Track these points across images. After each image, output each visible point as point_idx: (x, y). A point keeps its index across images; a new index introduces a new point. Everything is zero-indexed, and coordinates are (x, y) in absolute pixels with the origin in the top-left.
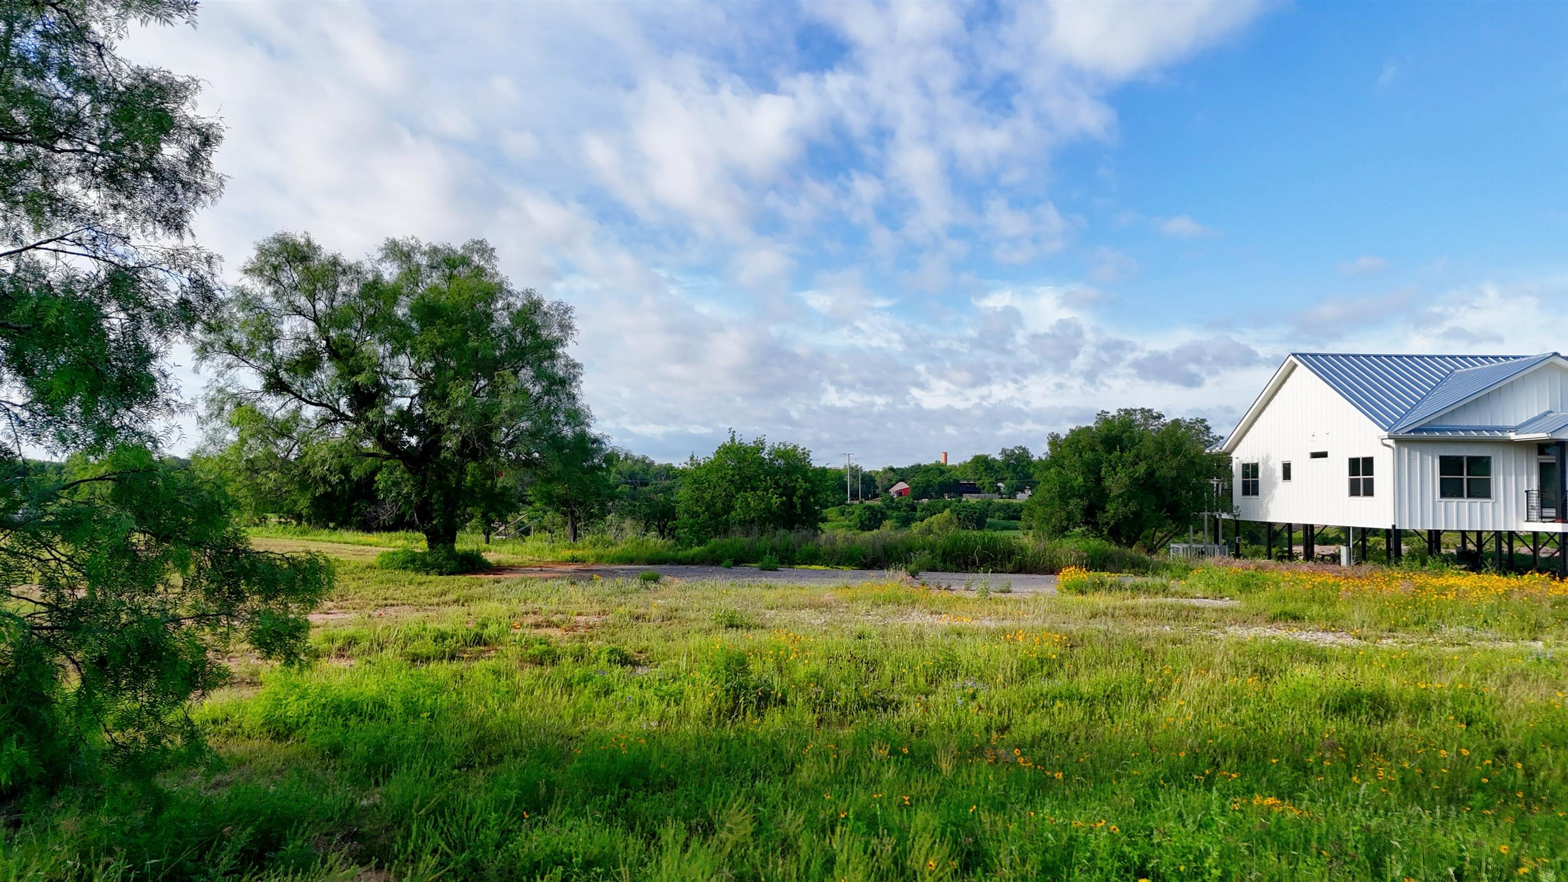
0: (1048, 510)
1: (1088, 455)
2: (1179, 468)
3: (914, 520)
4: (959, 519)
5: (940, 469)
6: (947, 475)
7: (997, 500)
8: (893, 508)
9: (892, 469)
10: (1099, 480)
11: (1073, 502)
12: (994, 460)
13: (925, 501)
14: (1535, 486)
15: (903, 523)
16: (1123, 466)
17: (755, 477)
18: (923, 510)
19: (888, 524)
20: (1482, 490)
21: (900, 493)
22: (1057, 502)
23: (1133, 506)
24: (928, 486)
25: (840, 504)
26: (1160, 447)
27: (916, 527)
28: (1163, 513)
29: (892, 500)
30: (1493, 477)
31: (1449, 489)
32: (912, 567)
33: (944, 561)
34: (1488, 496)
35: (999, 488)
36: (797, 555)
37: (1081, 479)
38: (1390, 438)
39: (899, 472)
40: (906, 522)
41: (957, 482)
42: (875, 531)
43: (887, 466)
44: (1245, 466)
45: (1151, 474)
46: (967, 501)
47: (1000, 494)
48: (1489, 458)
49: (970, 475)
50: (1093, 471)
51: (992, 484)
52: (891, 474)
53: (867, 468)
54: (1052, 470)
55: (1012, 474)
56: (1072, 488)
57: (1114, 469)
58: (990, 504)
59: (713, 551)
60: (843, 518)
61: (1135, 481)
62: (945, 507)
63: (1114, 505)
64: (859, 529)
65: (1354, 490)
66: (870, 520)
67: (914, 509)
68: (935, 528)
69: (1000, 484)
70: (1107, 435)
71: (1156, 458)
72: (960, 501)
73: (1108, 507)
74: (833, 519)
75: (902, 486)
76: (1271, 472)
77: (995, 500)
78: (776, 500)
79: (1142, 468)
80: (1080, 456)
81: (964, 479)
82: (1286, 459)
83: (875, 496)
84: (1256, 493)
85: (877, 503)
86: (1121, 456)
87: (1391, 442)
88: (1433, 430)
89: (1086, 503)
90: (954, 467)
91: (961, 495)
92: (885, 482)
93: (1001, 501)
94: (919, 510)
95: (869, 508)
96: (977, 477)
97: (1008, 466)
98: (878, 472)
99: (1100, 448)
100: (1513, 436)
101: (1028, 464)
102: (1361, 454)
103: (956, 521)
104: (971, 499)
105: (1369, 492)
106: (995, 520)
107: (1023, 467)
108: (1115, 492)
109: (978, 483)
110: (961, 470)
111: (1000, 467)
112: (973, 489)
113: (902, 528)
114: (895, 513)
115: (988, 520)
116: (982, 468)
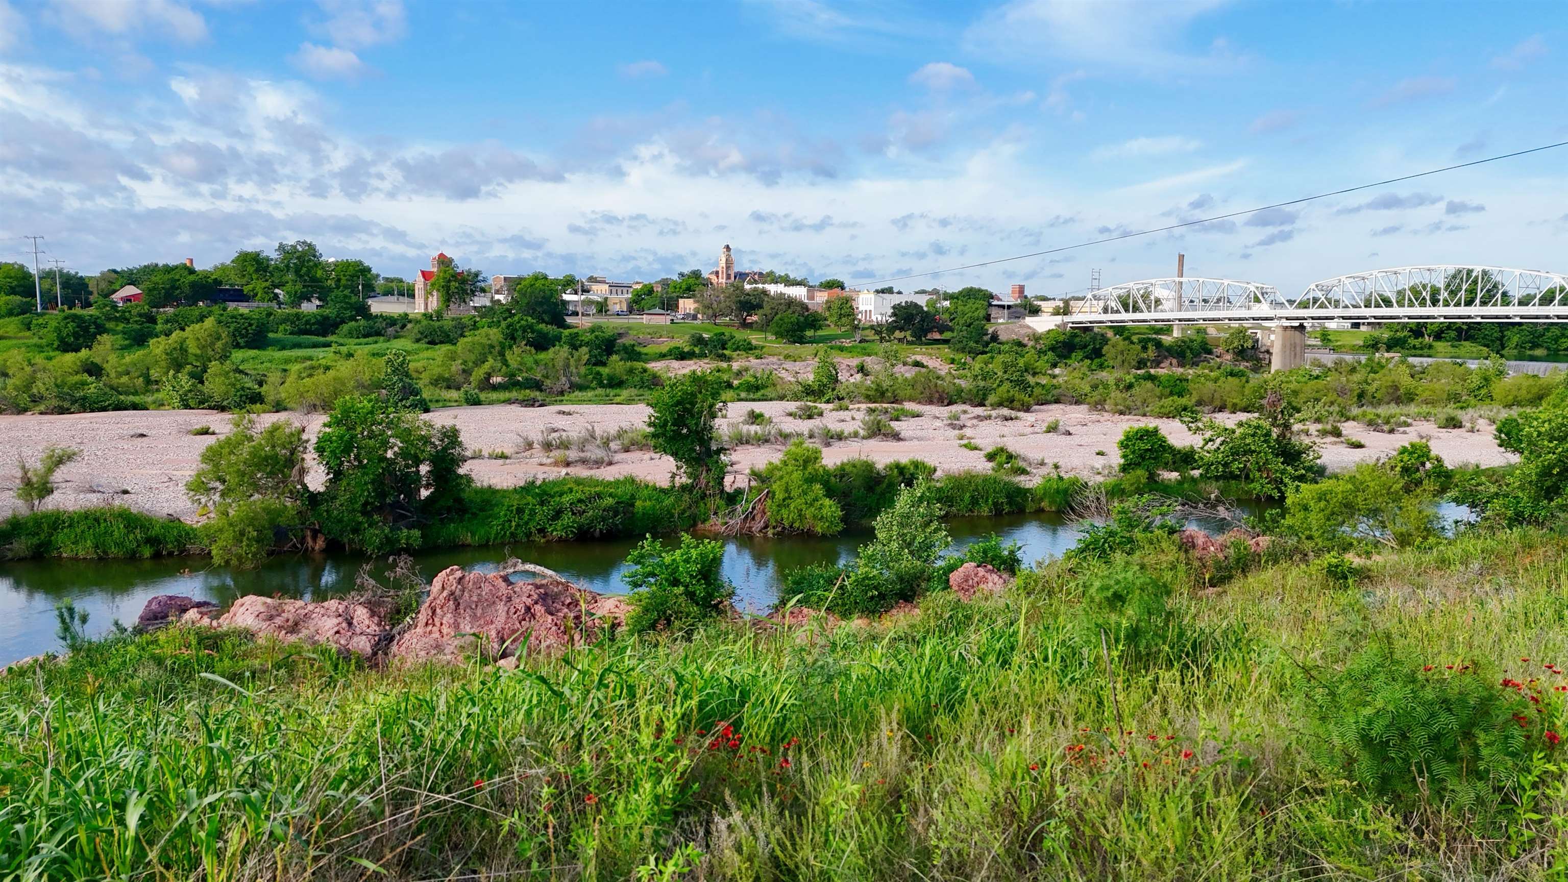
8: (116, 319)
9: (115, 271)
12: (268, 259)
13: (169, 310)
15: (134, 339)
18: (167, 321)
21: (127, 299)
24: (172, 291)
25: (23, 312)
29: (114, 307)
35: (276, 296)
39: (126, 275)
40: (140, 340)
41: (215, 287)
42: (84, 353)
46: (236, 311)
47: (280, 302)
49: (235, 279)
51: (266, 290)
52: (112, 278)
55: (294, 278)
58: (269, 314)
60: (28, 334)
62: (203, 317)
64: (57, 349)
66: (76, 335)
67: (152, 320)
68: (193, 349)
69: (278, 291)
72: (224, 311)
74: (10, 334)
75: (130, 290)
77: (276, 311)
81: (227, 283)
83: (88, 305)
85: (89, 312)
91: (224, 303)
92: (104, 287)
93: (283, 311)
94: (159, 321)
95: (75, 318)
96: (244, 281)
97: (288, 267)
98: (91, 276)
101: (316, 265)
104: (241, 308)
106: (279, 335)
107: (309, 269)
109: (246, 289)
111: (277, 268)
112: (239, 296)
113: (133, 350)
114: (121, 327)
115: (271, 335)
116: (251, 269)
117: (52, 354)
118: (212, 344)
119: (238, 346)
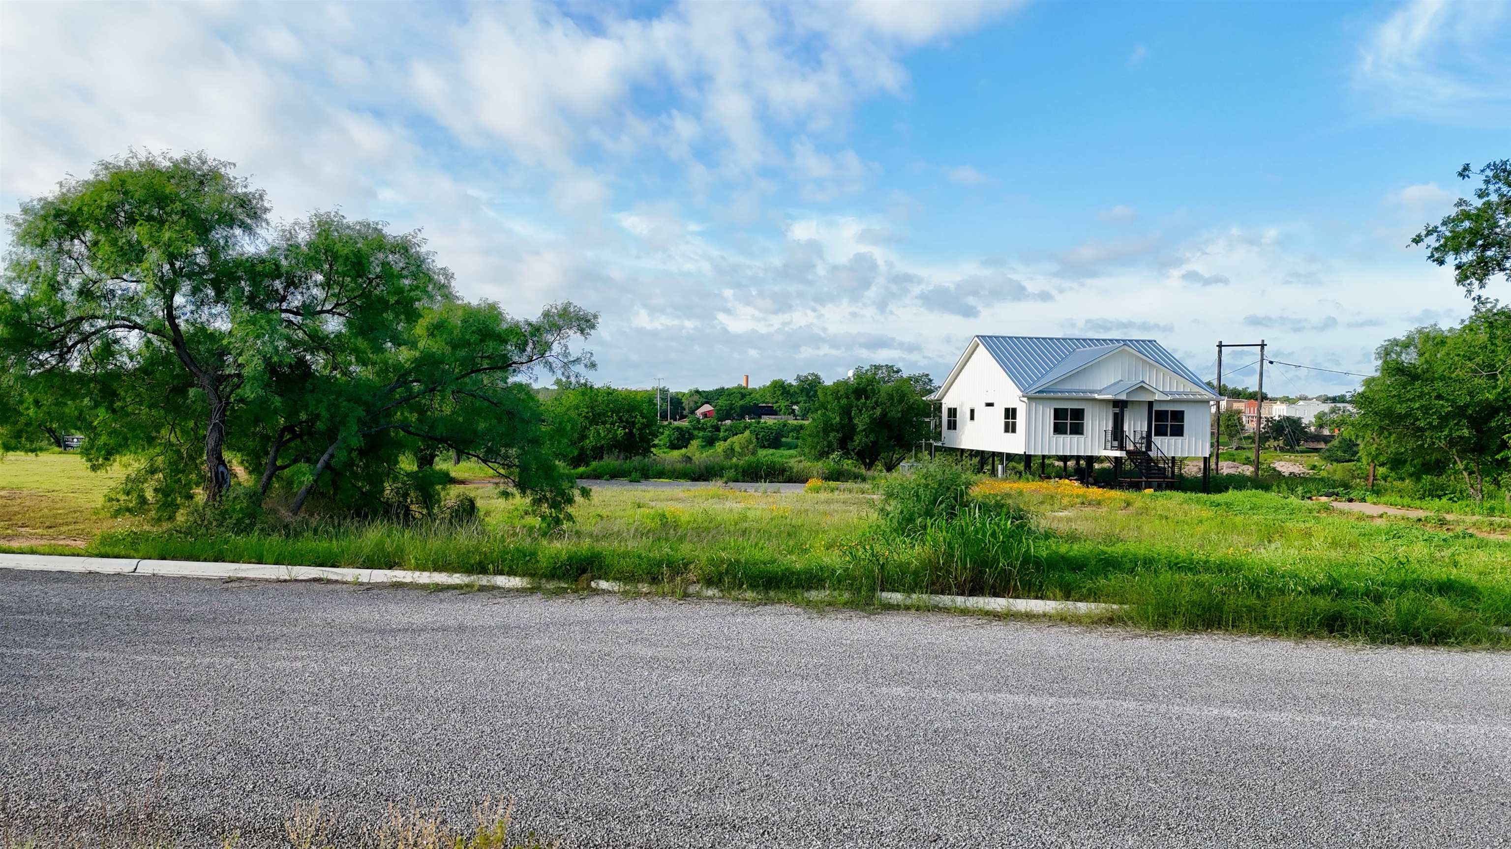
0: (816, 440)
1: (844, 401)
2: (902, 411)
3: (719, 439)
4: (757, 439)
5: (743, 393)
6: (748, 399)
7: (792, 422)
8: (699, 429)
9: (697, 392)
10: (851, 419)
11: (832, 434)
12: (791, 385)
13: (728, 422)
14: (1110, 427)
15: (708, 443)
16: (867, 409)
17: (604, 414)
18: (726, 430)
19: (695, 443)
20: (1077, 430)
21: (705, 415)
22: (821, 434)
23: (872, 438)
24: (731, 409)
26: (891, 397)
27: (720, 447)
28: (892, 443)
29: (698, 420)
30: (1085, 421)
31: (1059, 429)
32: (725, 479)
33: (743, 476)
34: (1082, 433)
35: (794, 410)
36: (651, 473)
37: (838, 419)
38: (1023, 396)
39: (704, 395)
40: (710, 442)
41: (756, 405)
42: (684, 451)
43: (693, 387)
44: (950, 410)
45: (884, 415)
46: (765, 423)
47: (795, 416)
48: (1083, 410)
49: (768, 398)
50: (846, 412)
51: (788, 407)
52: (696, 397)
53: (673, 389)
54: (819, 412)
55: (805, 398)
56: (832, 425)
57: (860, 411)
58: (785, 425)
59: (594, 470)
61: (873, 420)
62: (746, 428)
63: (860, 437)
64: (668, 447)
65: (1007, 430)
66: (678, 440)
67: (717, 429)
68: (737, 449)
69: (795, 407)
70: (856, 388)
71: (888, 404)
72: (759, 423)
73: (855, 438)
75: (707, 408)
76: (963, 416)
77: (790, 422)
78: (620, 432)
79: (878, 411)
80: (839, 402)
81: (763, 402)
82: (972, 407)
83: (682, 417)
84: (955, 428)
85: (684, 424)
86: (866, 403)
87: (1025, 399)
88: (1050, 392)
89: (840, 435)
90: (754, 389)
91: (760, 418)
92: (692, 404)
93: (795, 422)
94: (722, 430)
95: (678, 429)
96: (774, 400)
97: (802, 391)
98: (684, 394)
99: (852, 397)
100: (1096, 396)
101: (819, 389)
102: (1011, 406)
103: (754, 441)
104: (769, 421)
105: (1014, 431)
106: (789, 440)
107: (815, 392)
108: (860, 427)
109: (775, 406)
110: (761, 393)
111: (795, 392)
112: (771, 411)
113: (707, 448)
114: (701, 434)
115: (784, 440)
116: (779, 393)
117: (666, 450)
118: (748, 446)
119: (764, 447)
